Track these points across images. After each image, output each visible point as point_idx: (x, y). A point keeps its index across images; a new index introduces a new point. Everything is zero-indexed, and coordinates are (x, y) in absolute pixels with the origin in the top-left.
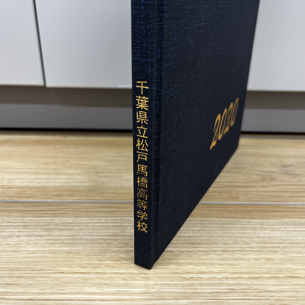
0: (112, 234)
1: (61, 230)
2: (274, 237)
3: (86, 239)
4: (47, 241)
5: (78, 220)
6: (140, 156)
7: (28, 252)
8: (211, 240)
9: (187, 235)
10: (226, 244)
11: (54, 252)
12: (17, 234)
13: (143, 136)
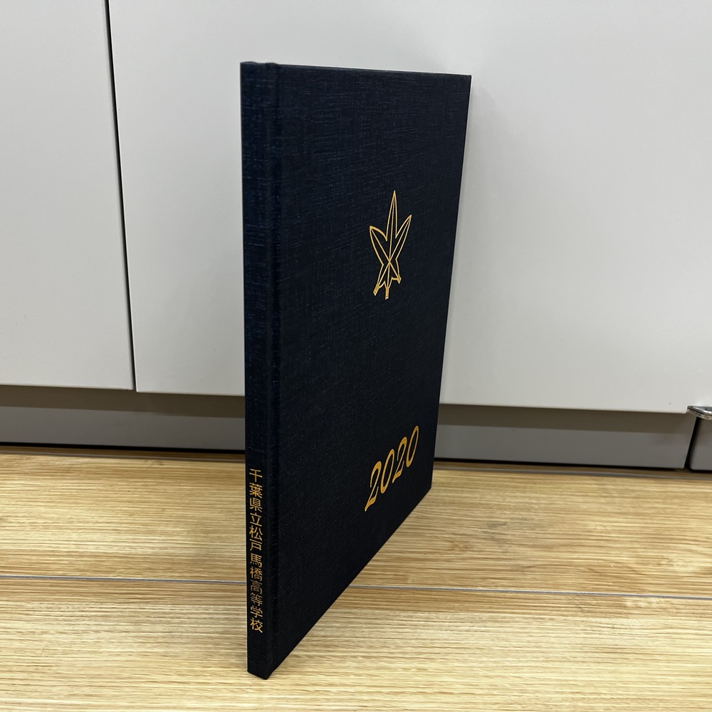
0: (222, 630)
1: (155, 623)
2: (438, 639)
3: (188, 637)
4: (136, 639)
5: (178, 609)
6: (254, 545)
7: (111, 654)
8: (354, 642)
9: (322, 633)
10: (371, 647)
11: (145, 655)
12: (94, 628)
13: (257, 524)
